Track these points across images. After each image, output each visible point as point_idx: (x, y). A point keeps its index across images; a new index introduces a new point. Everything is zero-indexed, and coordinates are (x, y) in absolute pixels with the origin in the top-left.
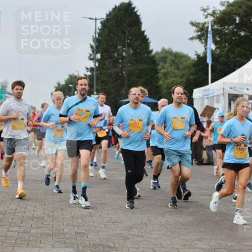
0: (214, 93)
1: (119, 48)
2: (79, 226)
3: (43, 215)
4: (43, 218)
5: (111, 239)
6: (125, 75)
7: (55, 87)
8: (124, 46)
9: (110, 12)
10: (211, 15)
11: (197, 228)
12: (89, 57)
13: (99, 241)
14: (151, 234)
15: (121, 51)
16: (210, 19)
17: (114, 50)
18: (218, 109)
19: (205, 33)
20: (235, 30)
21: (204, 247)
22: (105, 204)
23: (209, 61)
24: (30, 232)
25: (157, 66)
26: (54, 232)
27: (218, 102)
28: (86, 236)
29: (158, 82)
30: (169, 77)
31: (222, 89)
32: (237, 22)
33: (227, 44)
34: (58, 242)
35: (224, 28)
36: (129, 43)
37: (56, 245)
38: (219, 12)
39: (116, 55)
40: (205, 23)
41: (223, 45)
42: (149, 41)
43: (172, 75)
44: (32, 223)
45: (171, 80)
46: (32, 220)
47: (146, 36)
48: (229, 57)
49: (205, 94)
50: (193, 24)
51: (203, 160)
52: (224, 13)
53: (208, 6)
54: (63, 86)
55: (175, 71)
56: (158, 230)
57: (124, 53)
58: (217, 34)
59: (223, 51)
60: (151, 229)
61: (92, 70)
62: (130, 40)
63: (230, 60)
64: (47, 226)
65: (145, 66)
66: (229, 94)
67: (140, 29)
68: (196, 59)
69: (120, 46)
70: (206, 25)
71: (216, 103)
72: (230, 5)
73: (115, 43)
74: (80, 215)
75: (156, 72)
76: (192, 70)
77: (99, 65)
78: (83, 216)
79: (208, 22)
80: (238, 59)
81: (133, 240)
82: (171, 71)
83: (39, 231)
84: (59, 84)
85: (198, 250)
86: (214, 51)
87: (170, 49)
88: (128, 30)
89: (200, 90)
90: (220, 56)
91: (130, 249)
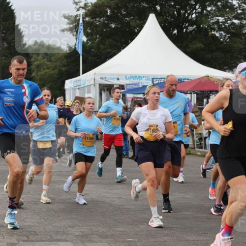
0: (85, 83)
10: (83, 8)
11: (69, 215)
14: (25, 222)
16: (82, 12)
19: (77, 25)
20: (106, 22)
21: (77, 234)
25: (31, 59)
27: (89, 92)
29: (32, 74)
30: (42, 69)
31: (93, 80)
32: (108, 14)
33: (98, 36)
35: (96, 20)
36: (3, 37)
38: (90, 5)
40: (77, 16)
41: (94, 37)
43: (45, 67)
45: (44, 72)
48: (100, 48)
49: (77, 85)
52: (95, 6)
55: (47, 63)
56: (31, 218)
58: (88, 27)
59: (94, 43)
60: (25, 216)
62: (5, 34)
63: (101, 51)
66: (100, 84)
67: (14, 23)
70: (78, 18)
71: (87, 93)
76: (64, 62)
79: (80, 15)
80: (109, 50)
82: (43, 63)
85: (70, 236)
86: (86, 43)
88: (3, 24)
89: (72, 81)
90: (91, 48)
91: (5, 237)
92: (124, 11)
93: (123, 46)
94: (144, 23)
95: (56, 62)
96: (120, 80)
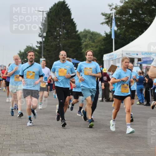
0: (116, 57)
1: (57, 29)
2: (33, 140)
3: (11, 133)
4: (11, 135)
5: (53, 147)
6: (61, 46)
7: (18, 53)
8: (60, 28)
9: (52, 7)
10: (114, 9)
11: (106, 141)
12: (39, 35)
13: (45, 149)
14: (78, 144)
15: (59, 31)
16: (114, 11)
17: (54, 31)
18: (119, 67)
19: (111, 20)
20: (129, 18)
21: (111, 152)
22: (49, 126)
23: (113, 37)
24: (3, 143)
25: (81, 40)
26: (18, 143)
27: (119, 62)
28: (37, 146)
29: (82, 50)
30: (88, 47)
31: (121, 55)
32: (131, 13)
33: (124, 27)
34: (20, 150)
35: (123, 17)
36: (64, 26)
37: (19, 152)
38: (119, 7)
39: (55, 34)
40: (111, 14)
41: (122, 27)
42: (76, 25)
43: (90, 46)
44: (4, 138)
46: (4, 136)
47: (74, 22)
48: (126, 34)
49: (111, 58)
50: (103, 14)
51: (110, 98)
52: (122, 7)
53: (112, 3)
54: (23, 53)
55: (92, 43)
56: (82, 142)
57: (60, 32)
58: (118, 21)
59: (122, 31)
60: (78, 141)
61: (41, 43)
62: (64, 24)
63: (126, 36)
64: (13, 139)
65: (74, 40)
67: (70, 17)
68: (105, 36)
69: (58, 28)
70: (111, 15)
72: (126, 3)
73: (55, 26)
74: (34, 133)
75: (81, 44)
76: (103, 43)
77: (45, 40)
78: (36, 133)
79: (113, 13)
80: (131, 36)
81: (66, 148)
82: (89, 43)
83: (9, 143)
84: (20, 52)
85: (107, 154)
86: (116, 31)
87: (89, 30)
88: (63, 18)
89: (108, 55)
90: (120, 34)
91: (65, 154)
92: (141, 11)
93: (140, 33)
94: (153, 19)
95: (97, 43)
96: (138, 55)
